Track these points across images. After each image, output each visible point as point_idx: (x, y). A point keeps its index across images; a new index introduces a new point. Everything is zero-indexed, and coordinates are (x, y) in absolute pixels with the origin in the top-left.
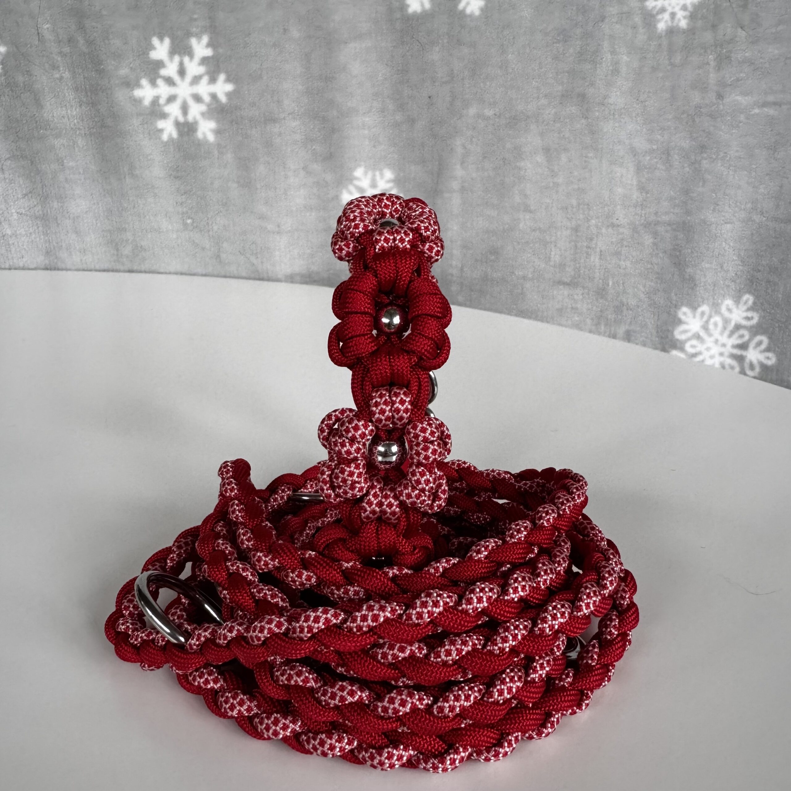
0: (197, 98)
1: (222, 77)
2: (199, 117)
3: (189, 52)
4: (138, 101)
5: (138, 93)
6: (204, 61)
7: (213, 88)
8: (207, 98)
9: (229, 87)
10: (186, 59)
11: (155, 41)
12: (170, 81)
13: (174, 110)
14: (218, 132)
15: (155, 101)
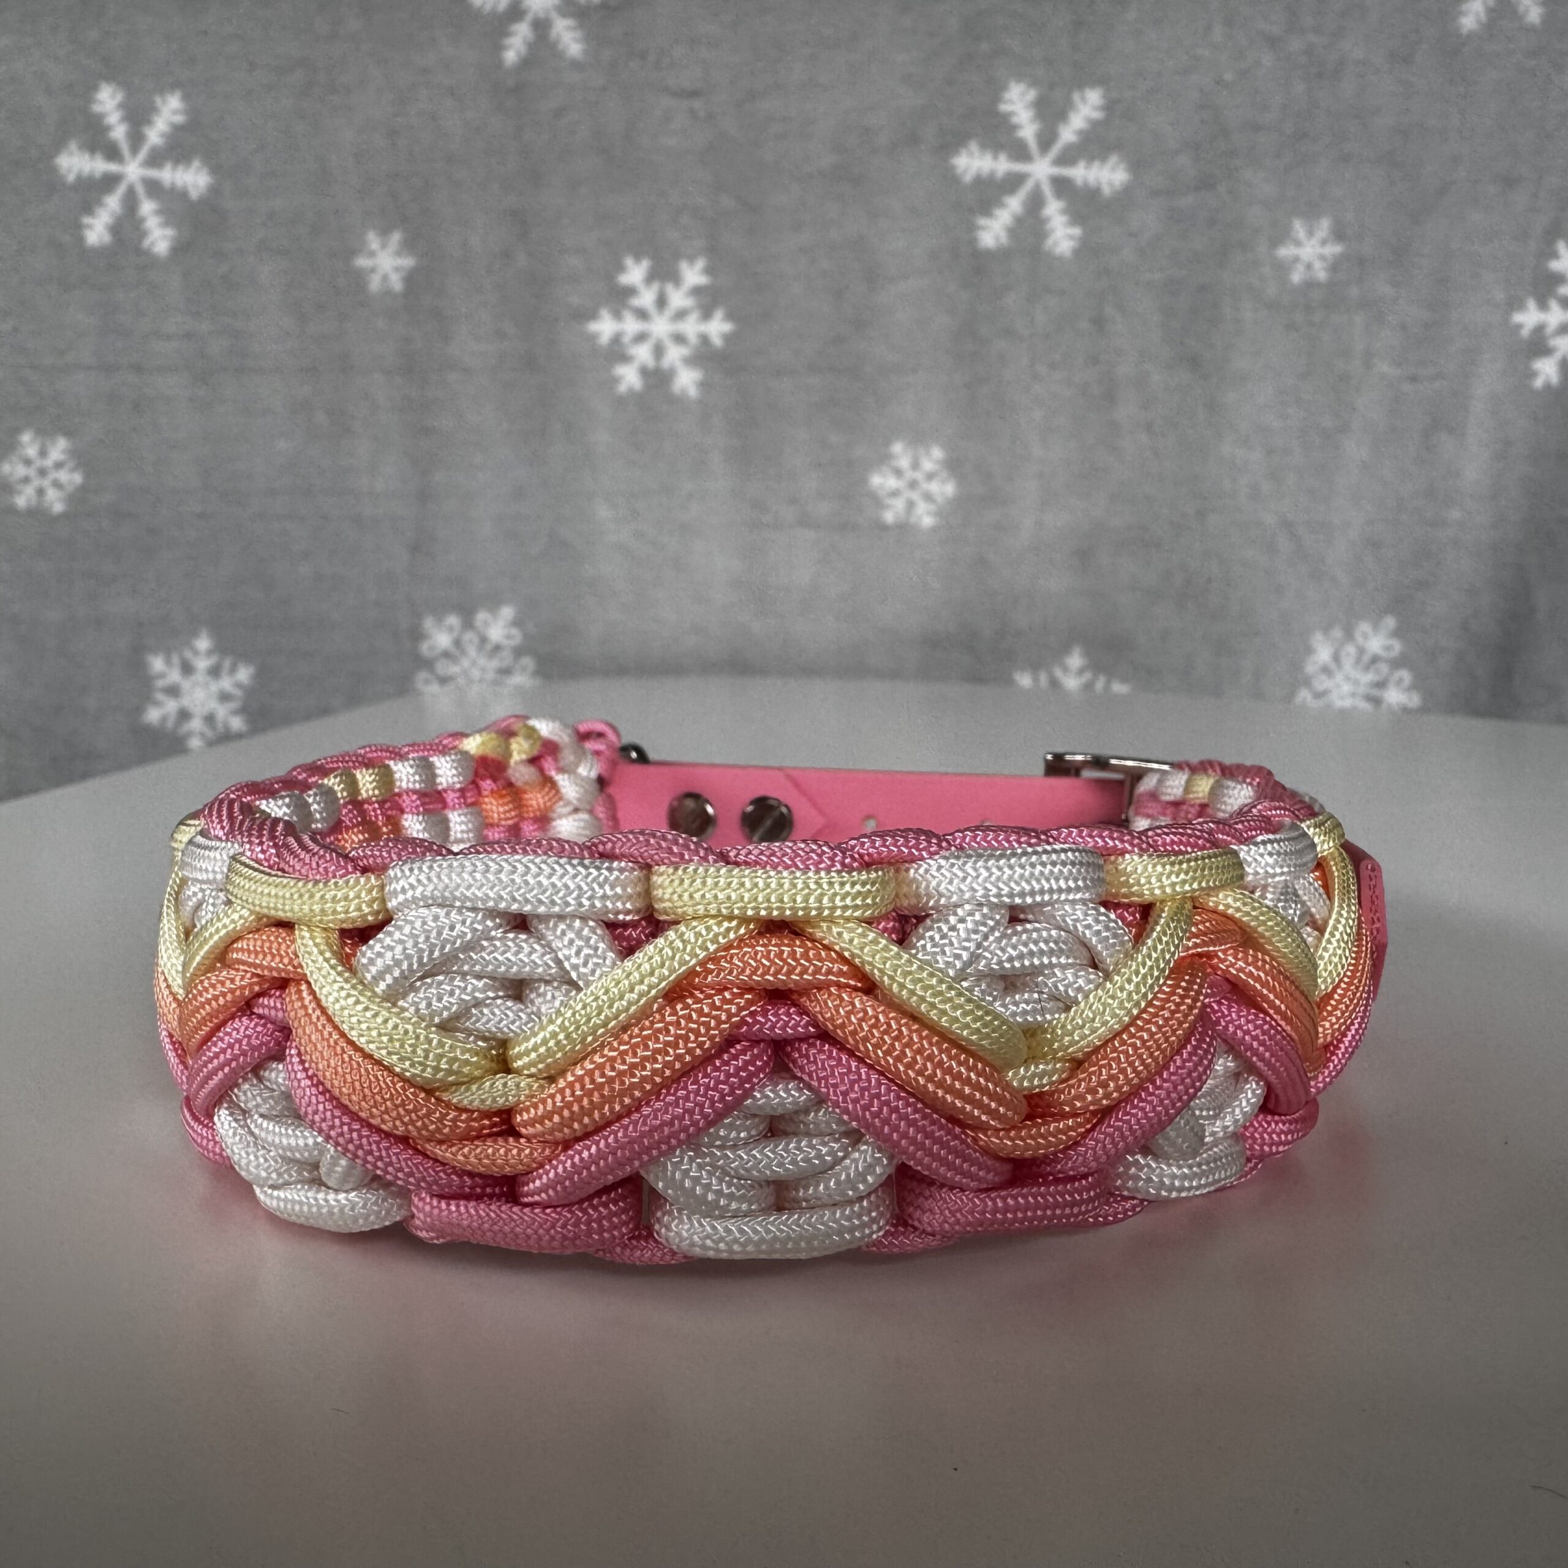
0: (679, 339)
1: (719, 313)
2: (678, 364)
3: (674, 278)
4: (593, 337)
5: (594, 327)
6: (697, 291)
7: (703, 328)
8: (693, 339)
9: (728, 327)
10: (670, 288)
11: (629, 262)
12: (642, 315)
13: (643, 353)
14: (704, 385)
15: (617, 339)
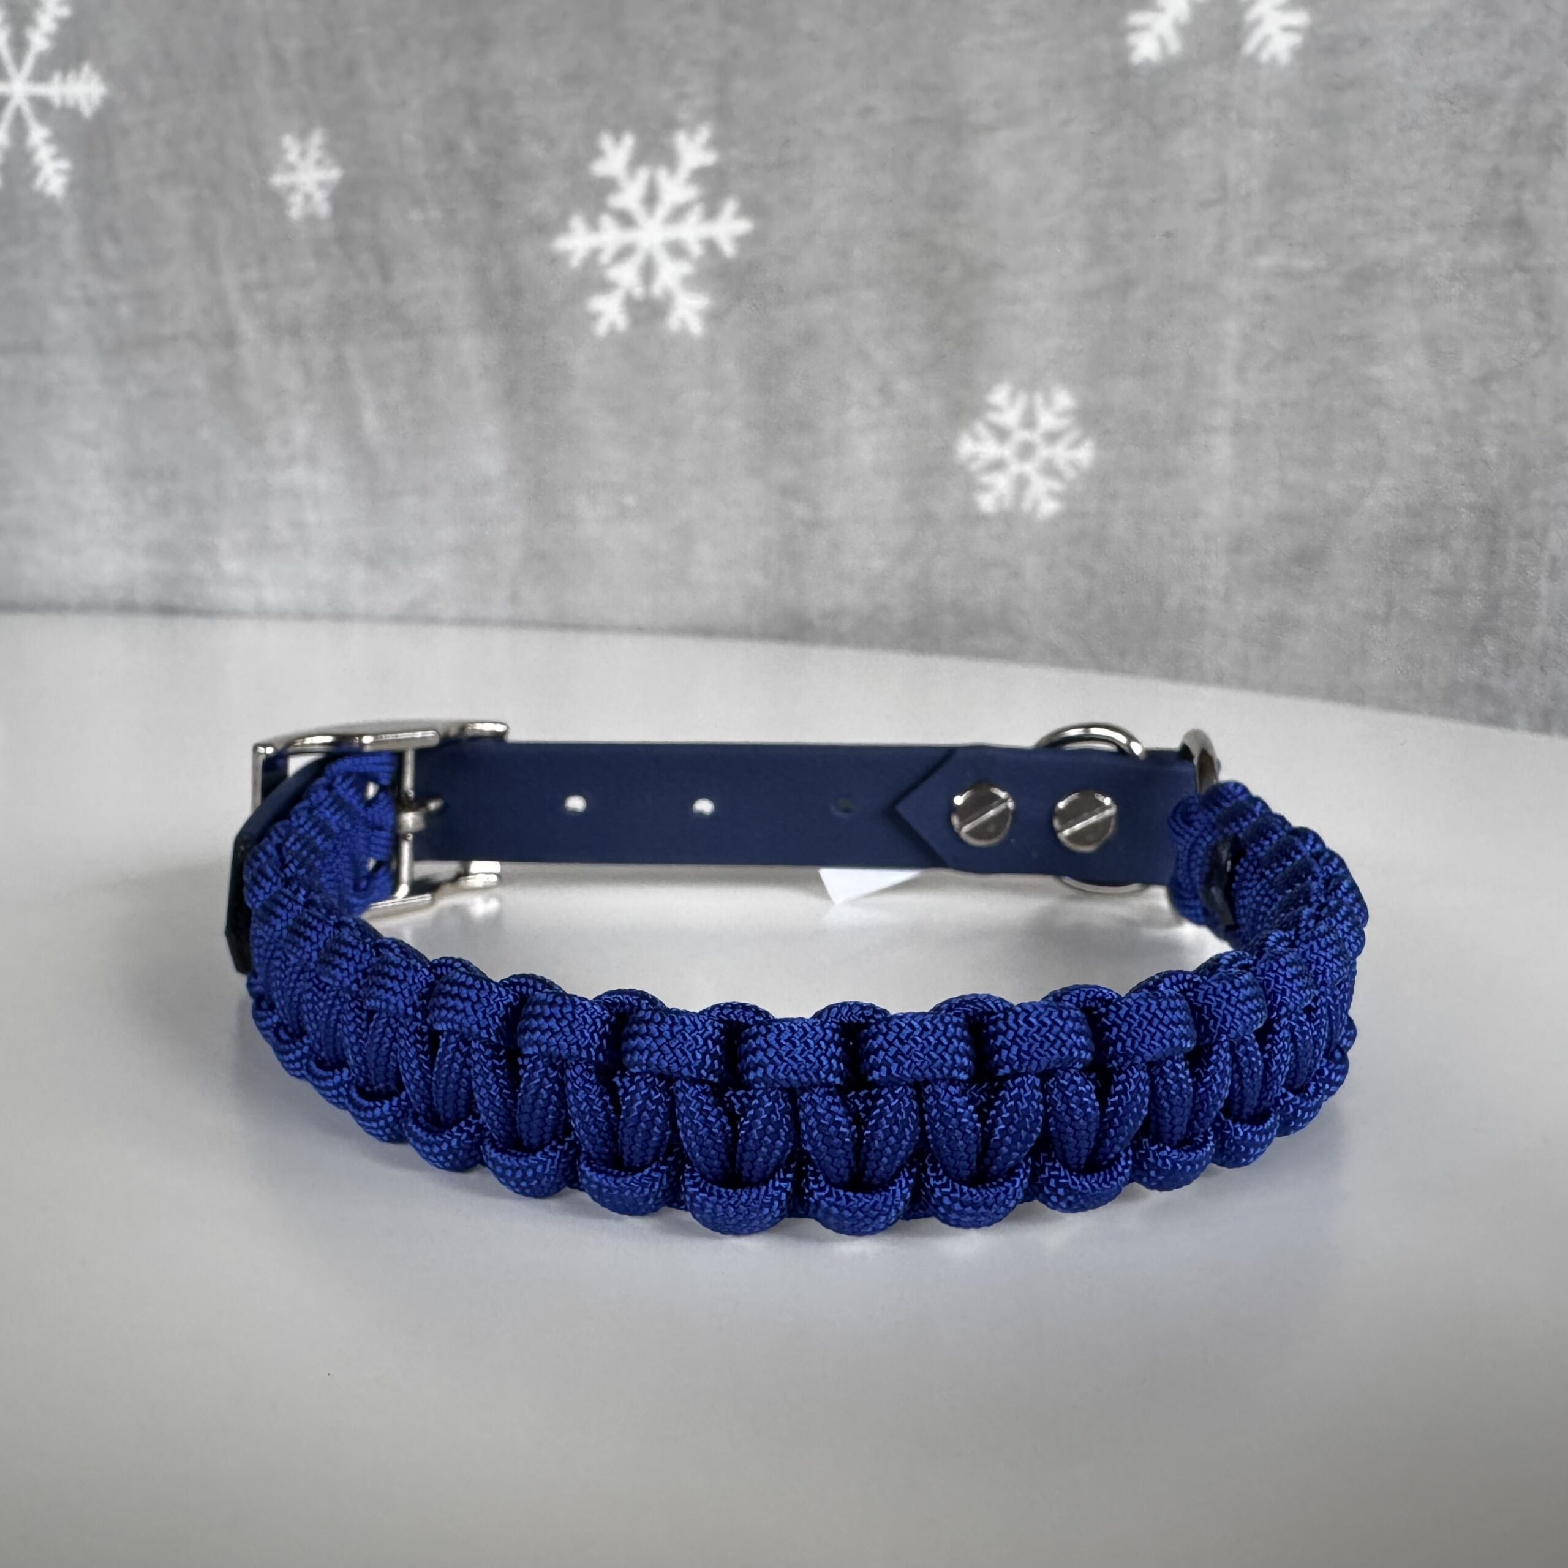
0: (676, 250)
1: (730, 206)
2: (676, 288)
3: (669, 159)
4: (562, 259)
5: (563, 243)
6: (700, 175)
7: (709, 230)
8: (695, 249)
9: (744, 226)
10: (662, 175)
11: (606, 141)
12: (625, 219)
13: (627, 277)
14: (711, 316)
15: (592, 259)
